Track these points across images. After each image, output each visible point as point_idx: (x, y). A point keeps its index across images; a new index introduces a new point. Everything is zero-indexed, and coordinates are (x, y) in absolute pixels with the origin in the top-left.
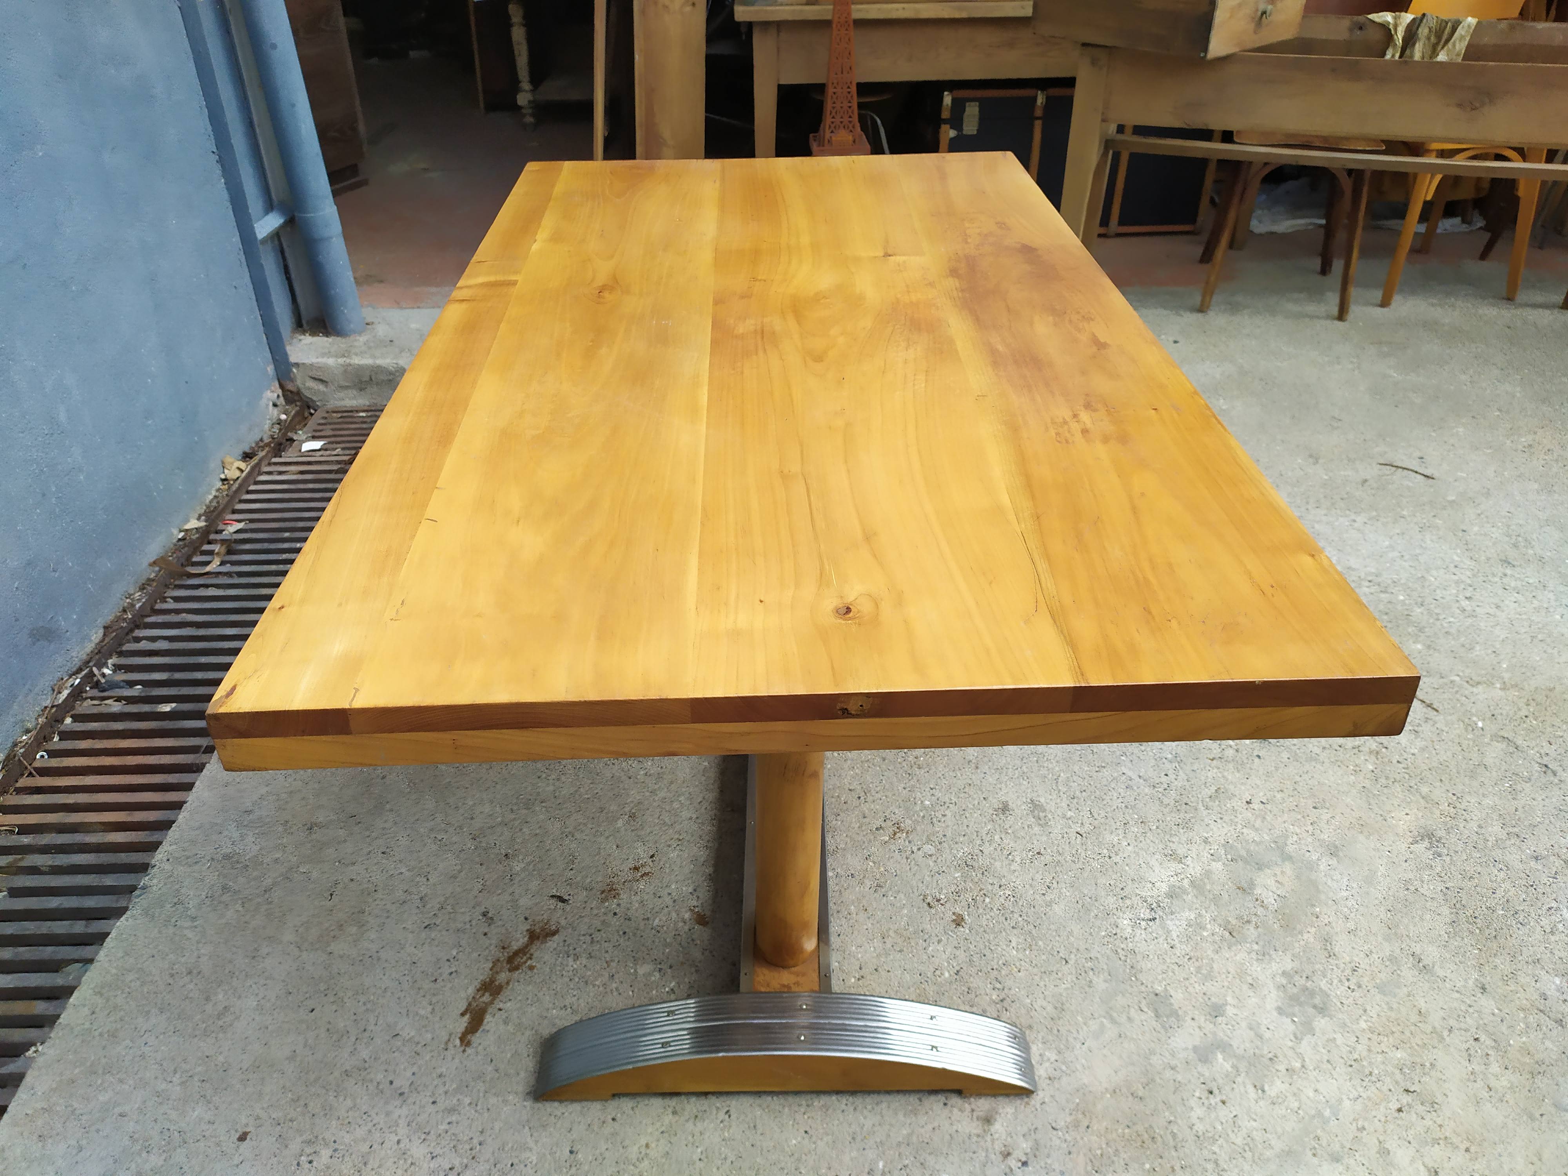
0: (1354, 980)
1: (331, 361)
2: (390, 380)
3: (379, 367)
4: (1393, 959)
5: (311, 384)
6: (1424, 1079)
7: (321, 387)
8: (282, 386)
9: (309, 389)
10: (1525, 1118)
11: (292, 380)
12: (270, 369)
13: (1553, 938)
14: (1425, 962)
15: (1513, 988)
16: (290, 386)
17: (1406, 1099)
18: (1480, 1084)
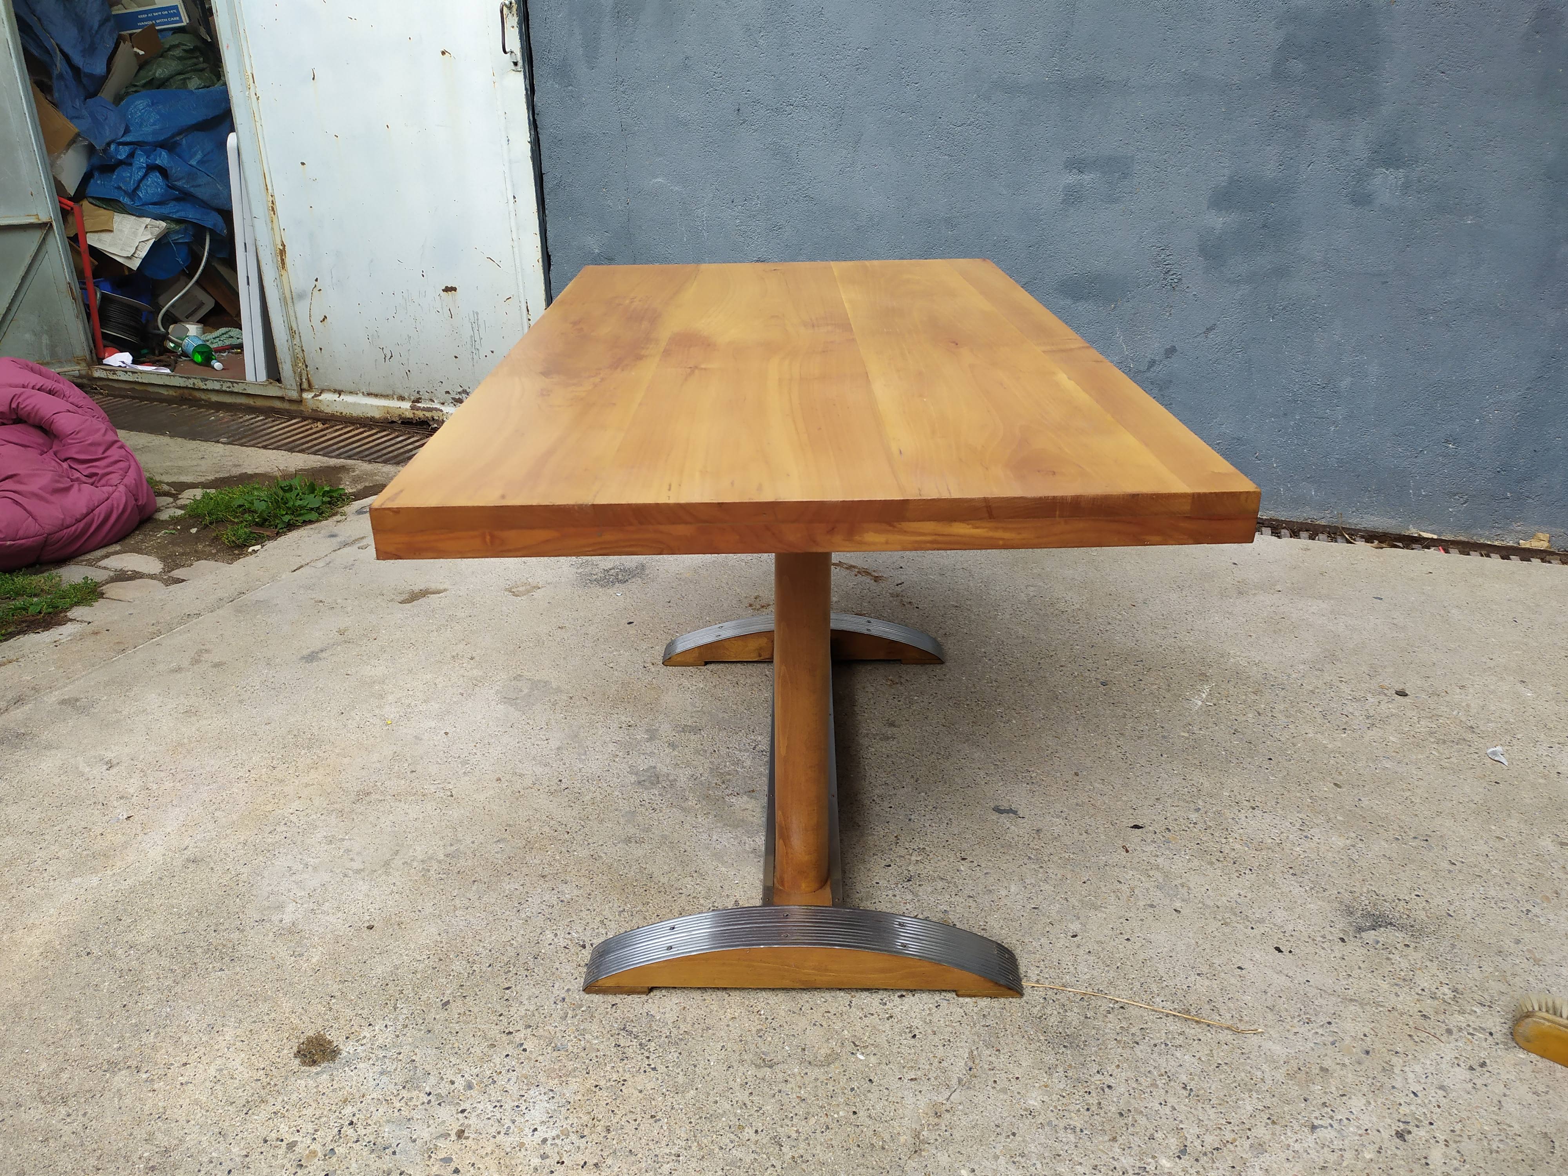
0: (648, 806)
4: (648, 830)
6: (567, 799)
10: (511, 823)
13: (598, 919)
14: (633, 844)
15: (583, 871)
17: (563, 786)
18: (544, 818)
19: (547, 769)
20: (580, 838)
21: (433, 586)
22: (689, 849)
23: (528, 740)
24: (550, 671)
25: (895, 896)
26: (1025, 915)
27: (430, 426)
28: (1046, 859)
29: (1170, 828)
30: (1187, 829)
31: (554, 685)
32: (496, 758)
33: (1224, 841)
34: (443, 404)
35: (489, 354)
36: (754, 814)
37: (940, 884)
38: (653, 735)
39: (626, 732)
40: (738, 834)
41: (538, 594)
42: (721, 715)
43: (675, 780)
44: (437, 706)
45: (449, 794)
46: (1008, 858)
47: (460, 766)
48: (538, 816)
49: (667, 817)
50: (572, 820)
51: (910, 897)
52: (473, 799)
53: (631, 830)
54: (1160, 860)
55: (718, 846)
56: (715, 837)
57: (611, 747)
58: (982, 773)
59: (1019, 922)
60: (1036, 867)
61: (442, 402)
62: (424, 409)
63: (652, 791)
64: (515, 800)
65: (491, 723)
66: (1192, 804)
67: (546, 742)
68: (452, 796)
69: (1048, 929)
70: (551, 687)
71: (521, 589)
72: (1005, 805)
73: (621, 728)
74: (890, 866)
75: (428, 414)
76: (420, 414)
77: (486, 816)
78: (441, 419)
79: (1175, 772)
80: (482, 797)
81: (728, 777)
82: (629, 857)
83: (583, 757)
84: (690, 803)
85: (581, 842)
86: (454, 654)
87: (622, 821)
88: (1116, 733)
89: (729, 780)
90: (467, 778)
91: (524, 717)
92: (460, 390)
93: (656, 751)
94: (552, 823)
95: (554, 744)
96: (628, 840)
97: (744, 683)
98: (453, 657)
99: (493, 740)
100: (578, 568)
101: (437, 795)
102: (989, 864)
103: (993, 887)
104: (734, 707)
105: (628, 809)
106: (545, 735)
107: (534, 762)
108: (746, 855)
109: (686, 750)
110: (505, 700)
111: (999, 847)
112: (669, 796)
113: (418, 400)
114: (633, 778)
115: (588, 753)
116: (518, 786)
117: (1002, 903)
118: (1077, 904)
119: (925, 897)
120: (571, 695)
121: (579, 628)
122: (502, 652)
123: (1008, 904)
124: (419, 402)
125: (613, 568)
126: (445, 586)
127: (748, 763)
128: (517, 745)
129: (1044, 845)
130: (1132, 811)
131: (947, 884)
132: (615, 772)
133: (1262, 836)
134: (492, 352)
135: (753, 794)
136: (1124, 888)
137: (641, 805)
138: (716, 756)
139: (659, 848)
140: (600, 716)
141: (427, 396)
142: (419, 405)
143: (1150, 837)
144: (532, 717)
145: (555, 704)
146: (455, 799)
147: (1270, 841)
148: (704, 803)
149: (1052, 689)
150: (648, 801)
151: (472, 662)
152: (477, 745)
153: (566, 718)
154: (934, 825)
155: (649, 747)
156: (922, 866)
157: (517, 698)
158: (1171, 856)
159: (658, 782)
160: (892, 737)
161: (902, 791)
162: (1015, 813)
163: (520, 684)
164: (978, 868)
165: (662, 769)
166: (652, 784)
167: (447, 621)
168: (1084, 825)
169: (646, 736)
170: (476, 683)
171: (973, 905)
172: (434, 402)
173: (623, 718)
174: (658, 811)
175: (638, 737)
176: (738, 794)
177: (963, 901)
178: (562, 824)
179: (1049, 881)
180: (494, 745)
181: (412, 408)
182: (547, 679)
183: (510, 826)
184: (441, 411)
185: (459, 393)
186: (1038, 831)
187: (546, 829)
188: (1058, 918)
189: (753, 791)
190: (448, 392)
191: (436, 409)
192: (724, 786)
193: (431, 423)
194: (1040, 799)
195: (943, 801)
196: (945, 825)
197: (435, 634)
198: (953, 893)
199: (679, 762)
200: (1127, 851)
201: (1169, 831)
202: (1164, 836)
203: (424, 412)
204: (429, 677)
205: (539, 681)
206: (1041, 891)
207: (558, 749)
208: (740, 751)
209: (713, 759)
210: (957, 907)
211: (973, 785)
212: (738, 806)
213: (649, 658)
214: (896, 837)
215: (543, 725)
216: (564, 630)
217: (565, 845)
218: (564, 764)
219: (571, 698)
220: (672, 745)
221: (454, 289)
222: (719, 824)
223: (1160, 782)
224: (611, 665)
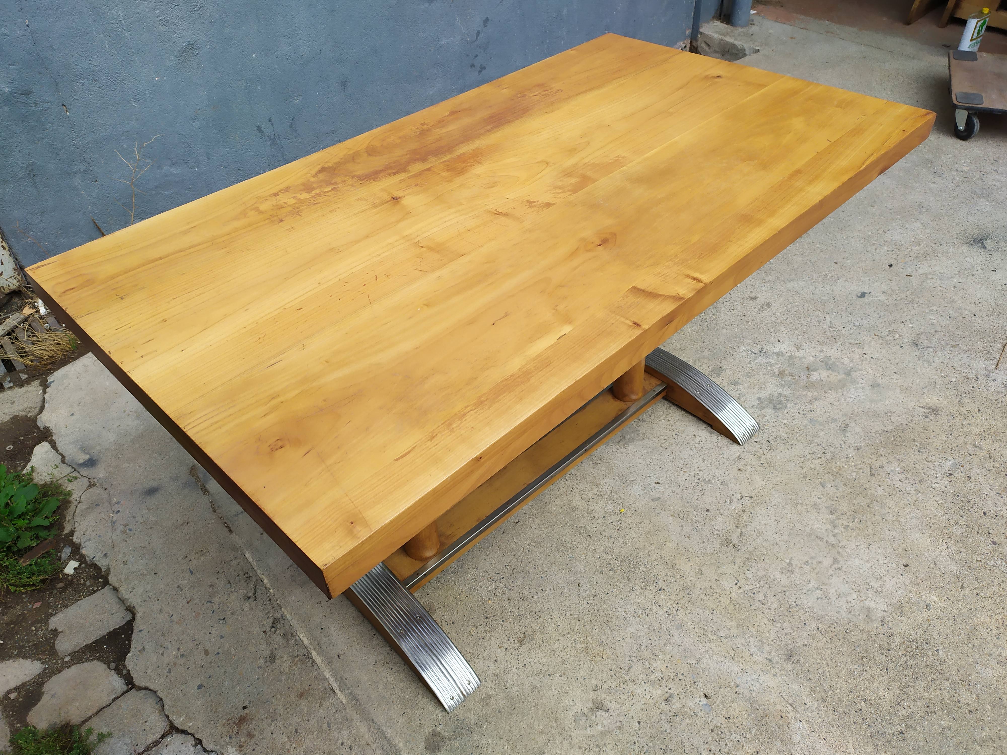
0: (805, 412)
1: (716, 36)
2: (736, 54)
3: (735, 45)
4: (835, 420)
5: (703, 45)
7: (707, 49)
8: (691, 43)
9: (703, 48)
11: (697, 41)
12: (688, 32)
16: (694, 44)
18: (801, 459)
51: (931, 350)
54: (920, 271)
72: (857, 294)
103: (930, 322)
130: (876, 261)
143: (900, 266)
156: (904, 336)
161: (828, 319)
162: (865, 293)
164: (912, 321)
168: (883, 278)
188: (959, 314)
194: (855, 281)
200: (911, 276)
202: (901, 262)
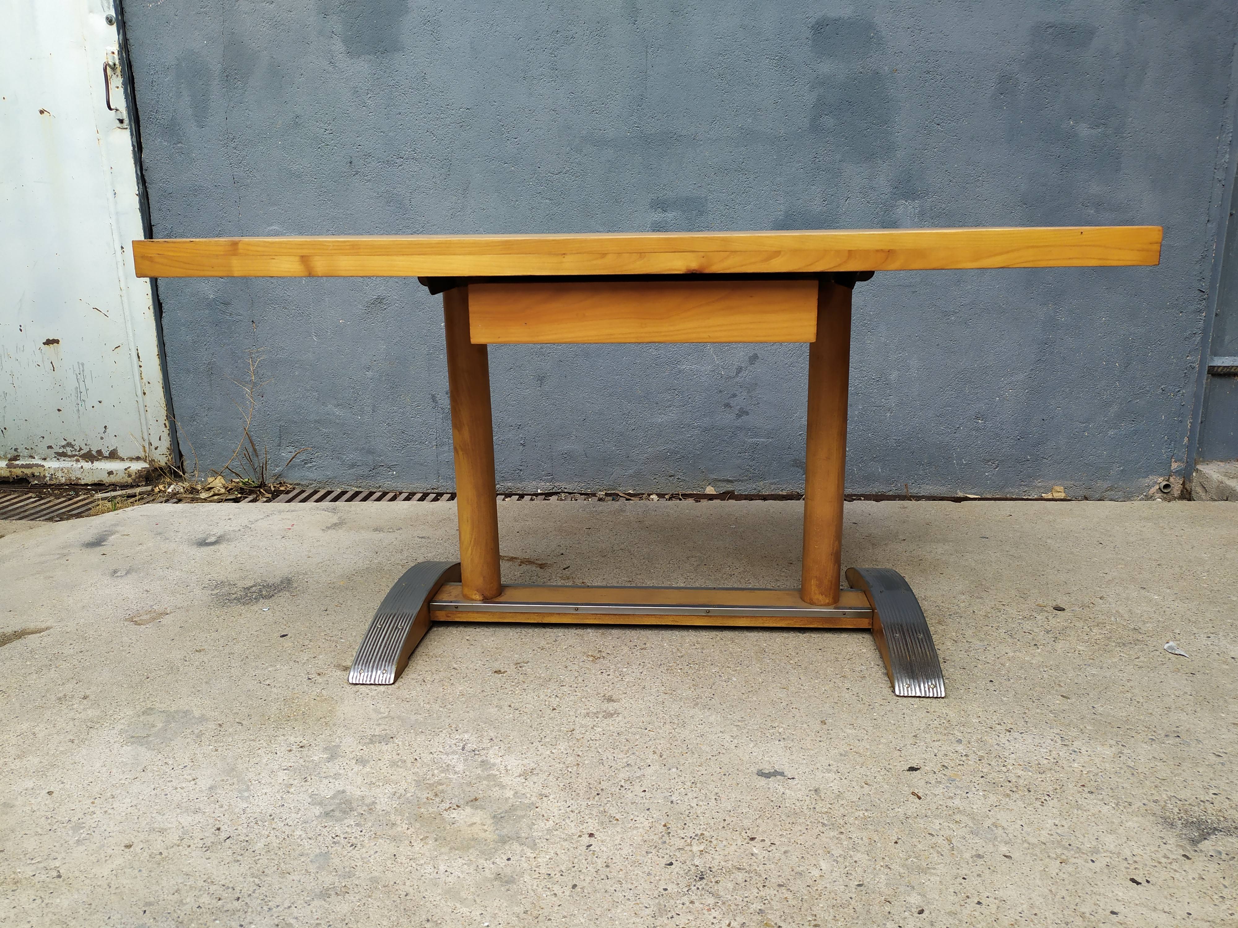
1: (1215, 476)
5: (1199, 489)
6: (230, 852)
7: (1203, 494)
8: (1183, 484)
9: (1197, 493)
10: (152, 899)
11: (1191, 481)
16: (1187, 486)
17: (223, 836)
19: (198, 817)
20: (255, 903)
21: (32, 626)
22: (411, 889)
23: (169, 784)
24: (190, 698)
25: (692, 902)
26: (853, 896)
27: (29, 483)
28: (842, 822)
29: (946, 764)
30: (961, 763)
31: (197, 713)
32: (124, 814)
33: (1004, 769)
34: (45, 459)
35: (96, 404)
36: (485, 827)
37: (740, 876)
38: (333, 753)
39: (298, 755)
40: (471, 857)
41: (166, 620)
42: (413, 718)
43: (374, 803)
44: (36, 760)
45: (55, 874)
46: (800, 828)
47: (70, 832)
48: (190, 882)
49: (372, 852)
50: (241, 879)
51: (711, 900)
52: (91, 876)
53: (327, 879)
54: (957, 802)
55: (449, 879)
56: (442, 868)
57: (282, 776)
58: (728, 737)
59: (851, 907)
60: (835, 833)
61: (43, 457)
62: (23, 466)
63: (346, 821)
64: (155, 866)
65: (114, 771)
66: (951, 737)
67: (193, 782)
68: (59, 876)
69: (887, 909)
70: (194, 717)
71: (145, 617)
72: (767, 769)
73: (290, 751)
74: (671, 864)
75: (28, 471)
76: (18, 472)
77: (113, 897)
78: (42, 475)
79: (915, 706)
80: (105, 871)
81: (440, 788)
82: (332, 917)
83: (246, 794)
84: (399, 829)
85: (259, 909)
86: (61, 695)
87: (312, 868)
88: (838, 676)
89: (443, 791)
90: (81, 848)
91: (160, 756)
92: (64, 443)
93: (342, 772)
94: (213, 888)
95: (204, 783)
96: (325, 894)
97: (431, 680)
98: (60, 699)
99: (119, 791)
100: (213, 590)
101: (37, 879)
102: (783, 839)
103: (801, 868)
104: (428, 706)
105: (318, 851)
106: (190, 774)
107: (179, 811)
108: (489, 885)
109: (380, 764)
110: (133, 740)
111: (784, 817)
112: (370, 824)
113: (16, 458)
114: (317, 810)
115: (252, 787)
116: (159, 846)
117: (820, 887)
118: (902, 871)
119: (729, 897)
120: (220, 722)
121: (221, 648)
122: (125, 686)
123: (828, 885)
124: (16, 460)
125: (254, 586)
126: (48, 624)
127: (460, 767)
128: (153, 793)
129: (830, 806)
130: (898, 753)
131: (747, 874)
132: (292, 806)
133: (1035, 758)
134: (100, 402)
135: (477, 803)
136: (940, 840)
137: (334, 843)
138: (418, 765)
139: (369, 897)
140: (262, 741)
141: (26, 453)
142: (17, 462)
143: (932, 778)
144: (170, 755)
145: (200, 735)
146: (64, 880)
147: (1045, 762)
148: (418, 825)
149: (755, 643)
150: (342, 836)
151: (85, 702)
152: (96, 801)
153: (217, 750)
154: (701, 803)
155: (333, 768)
156: (709, 857)
157: (148, 736)
158: (964, 795)
159: (352, 810)
160: (615, 713)
161: (650, 771)
162: (782, 774)
163: (151, 719)
164: (773, 847)
165: (354, 791)
166: (344, 812)
167: (51, 660)
168: (859, 776)
169: (325, 756)
170: (91, 725)
171: (790, 896)
172: (34, 458)
173: (292, 739)
174: (359, 846)
175: (316, 758)
176: (458, 806)
177: (775, 892)
178: (228, 888)
179: (858, 848)
180: (120, 798)
181: (8, 466)
182: (187, 708)
183: (150, 904)
184: (43, 466)
185: (63, 447)
186: (816, 791)
187: (205, 899)
188: (891, 892)
189: (476, 799)
190: (50, 447)
191: (37, 466)
192: (437, 799)
193: (31, 480)
194: (800, 755)
195: (699, 774)
196: (713, 801)
197: (34, 676)
198: (760, 885)
199: (374, 780)
200: (919, 798)
201: (947, 768)
202: (945, 775)
203: (23, 470)
204: (25, 726)
205: (176, 712)
206: (856, 862)
207: (211, 788)
208: (447, 754)
209: (416, 770)
210: (772, 902)
211: (724, 751)
212: (462, 822)
213: (314, 669)
214: (665, 826)
215: (187, 761)
216: (202, 653)
217: (236, 917)
218: (222, 807)
219: (220, 725)
220: (361, 761)
221: (57, 342)
222: (443, 850)
223: (907, 719)
224: (267, 682)
